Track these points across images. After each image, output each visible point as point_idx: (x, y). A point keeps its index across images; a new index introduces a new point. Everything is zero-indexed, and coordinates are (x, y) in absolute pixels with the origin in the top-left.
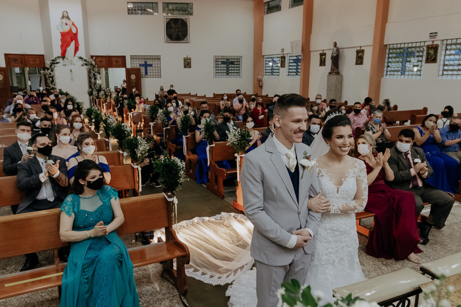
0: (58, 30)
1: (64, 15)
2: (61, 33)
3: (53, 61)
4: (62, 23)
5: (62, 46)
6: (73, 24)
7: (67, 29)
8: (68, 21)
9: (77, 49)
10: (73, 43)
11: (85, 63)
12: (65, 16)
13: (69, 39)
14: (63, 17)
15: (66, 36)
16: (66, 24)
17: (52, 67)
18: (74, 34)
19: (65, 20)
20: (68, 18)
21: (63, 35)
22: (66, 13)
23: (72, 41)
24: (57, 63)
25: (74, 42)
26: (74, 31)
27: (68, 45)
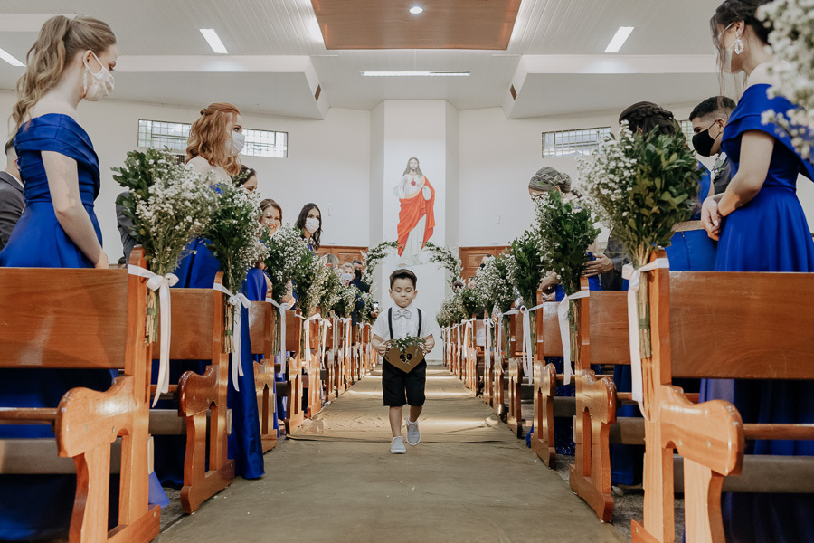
0: (397, 195)
1: (411, 165)
2: (401, 200)
3: (374, 251)
4: (406, 181)
5: (400, 227)
6: (427, 183)
7: (413, 192)
8: (416, 178)
9: (429, 231)
10: (422, 222)
11: (437, 254)
12: (413, 168)
13: (416, 211)
14: (408, 170)
15: (411, 207)
16: (413, 184)
17: (371, 264)
18: (427, 201)
19: (410, 177)
20: (418, 171)
21: (405, 205)
22: (414, 161)
23: (421, 215)
24: (382, 256)
25: (425, 217)
26: (427, 196)
27: (413, 225)
